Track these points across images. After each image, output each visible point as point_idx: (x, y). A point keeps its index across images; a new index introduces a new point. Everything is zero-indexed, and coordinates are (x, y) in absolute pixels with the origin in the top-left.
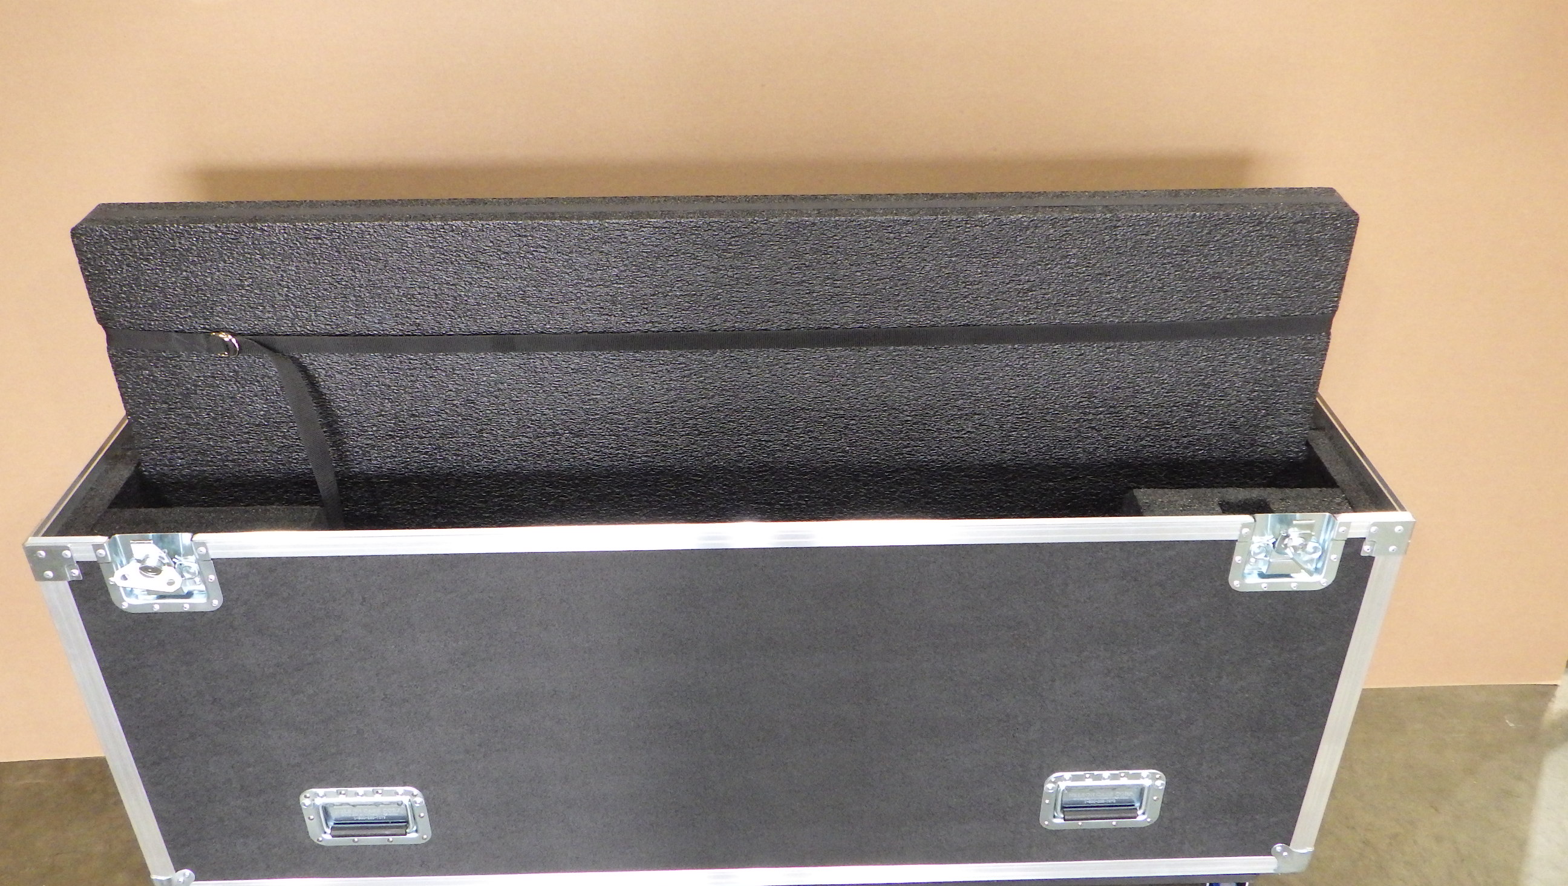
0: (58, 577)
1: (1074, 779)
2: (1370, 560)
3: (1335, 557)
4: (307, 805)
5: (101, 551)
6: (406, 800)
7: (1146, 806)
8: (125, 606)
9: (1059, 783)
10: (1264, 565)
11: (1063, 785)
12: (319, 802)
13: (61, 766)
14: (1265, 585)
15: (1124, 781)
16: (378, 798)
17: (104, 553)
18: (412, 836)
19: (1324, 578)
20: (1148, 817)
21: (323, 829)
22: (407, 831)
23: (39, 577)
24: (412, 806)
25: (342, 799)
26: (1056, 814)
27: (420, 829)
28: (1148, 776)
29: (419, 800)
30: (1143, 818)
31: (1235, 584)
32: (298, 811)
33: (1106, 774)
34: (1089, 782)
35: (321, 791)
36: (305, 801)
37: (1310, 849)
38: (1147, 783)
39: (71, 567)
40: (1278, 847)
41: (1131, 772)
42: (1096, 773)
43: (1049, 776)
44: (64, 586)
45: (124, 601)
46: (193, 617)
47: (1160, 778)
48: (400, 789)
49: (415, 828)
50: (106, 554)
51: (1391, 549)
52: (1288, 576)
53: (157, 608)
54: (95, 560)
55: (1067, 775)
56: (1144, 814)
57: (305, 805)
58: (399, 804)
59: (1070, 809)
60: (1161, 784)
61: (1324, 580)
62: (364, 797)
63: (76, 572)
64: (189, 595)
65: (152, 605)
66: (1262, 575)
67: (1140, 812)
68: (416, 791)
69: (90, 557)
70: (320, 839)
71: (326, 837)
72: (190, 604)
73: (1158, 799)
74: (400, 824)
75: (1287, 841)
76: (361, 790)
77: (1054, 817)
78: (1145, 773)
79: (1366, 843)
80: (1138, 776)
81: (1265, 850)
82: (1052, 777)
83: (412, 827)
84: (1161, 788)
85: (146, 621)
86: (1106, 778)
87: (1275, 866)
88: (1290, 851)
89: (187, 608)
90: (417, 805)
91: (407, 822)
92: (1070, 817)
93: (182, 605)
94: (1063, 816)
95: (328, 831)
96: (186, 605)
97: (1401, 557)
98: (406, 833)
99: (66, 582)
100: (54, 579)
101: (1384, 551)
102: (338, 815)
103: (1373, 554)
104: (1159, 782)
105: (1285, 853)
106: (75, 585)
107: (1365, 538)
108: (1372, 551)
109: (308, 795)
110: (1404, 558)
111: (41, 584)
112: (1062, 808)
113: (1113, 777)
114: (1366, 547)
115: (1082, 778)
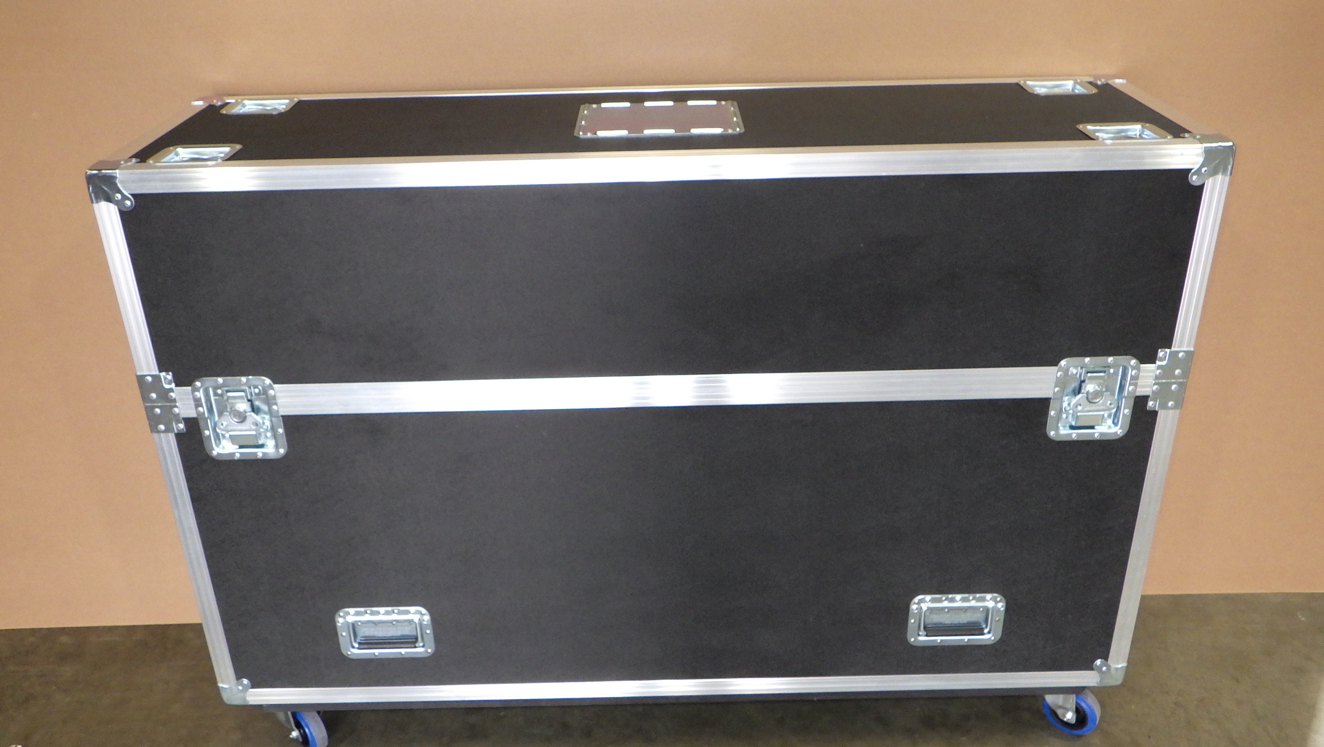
0: (167, 430)
1: (933, 601)
2: (1154, 414)
3: (1126, 411)
5: (200, 409)
6: (416, 618)
7: (991, 626)
8: (215, 453)
9: (922, 605)
10: (1073, 420)
11: (924, 607)
12: (351, 619)
14: (1075, 435)
15: (973, 603)
16: (394, 617)
17: (202, 411)
18: (419, 650)
19: (1120, 429)
20: (993, 636)
21: (352, 644)
22: (416, 645)
23: (154, 429)
24: (421, 624)
25: (367, 617)
26: (920, 633)
27: (426, 644)
28: (991, 599)
29: (427, 618)
30: (988, 637)
31: (1052, 434)
32: (332, 627)
33: (958, 597)
34: (946, 604)
35: (352, 611)
36: (340, 621)
37: (1125, 665)
38: (990, 604)
39: (178, 422)
40: (1098, 662)
41: (978, 595)
42: (950, 596)
43: (913, 598)
44: (172, 437)
45: (214, 450)
46: (266, 462)
47: (1000, 601)
48: (413, 609)
49: (421, 644)
50: (204, 411)
51: (1170, 404)
52: (1092, 427)
53: (238, 456)
54: (196, 417)
55: (928, 598)
56: (989, 632)
58: (410, 622)
59: (931, 630)
60: (1001, 606)
61: (1121, 431)
62: (384, 616)
63: (181, 426)
64: (262, 446)
65: (234, 454)
66: (1072, 428)
67: (986, 631)
68: (424, 611)
69: (192, 414)
70: (349, 653)
71: (355, 652)
72: (263, 453)
73: (999, 620)
74: (411, 641)
75: (1105, 657)
76: (382, 610)
77: (919, 635)
78: (989, 596)
80: (984, 600)
81: (1088, 665)
82: (916, 600)
83: (419, 643)
84: (1001, 609)
85: (231, 465)
86: (958, 600)
87: (1098, 680)
88: (1108, 666)
89: (260, 455)
90: (425, 623)
91: (417, 639)
92: (931, 634)
93: (256, 453)
94: (925, 633)
95: (356, 645)
96: (260, 453)
97: (1178, 411)
98: (415, 647)
99: (173, 434)
100: (164, 432)
101: (1164, 406)
102: (364, 632)
103: (1157, 409)
104: (1000, 605)
105: (1104, 669)
106: (179, 436)
107: (1149, 396)
108: (1155, 406)
109: (341, 614)
110: (1180, 412)
111: (155, 435)
112: (925, 628)
113: (963, 600)
114: (1150, 403)
115: (940, 601)
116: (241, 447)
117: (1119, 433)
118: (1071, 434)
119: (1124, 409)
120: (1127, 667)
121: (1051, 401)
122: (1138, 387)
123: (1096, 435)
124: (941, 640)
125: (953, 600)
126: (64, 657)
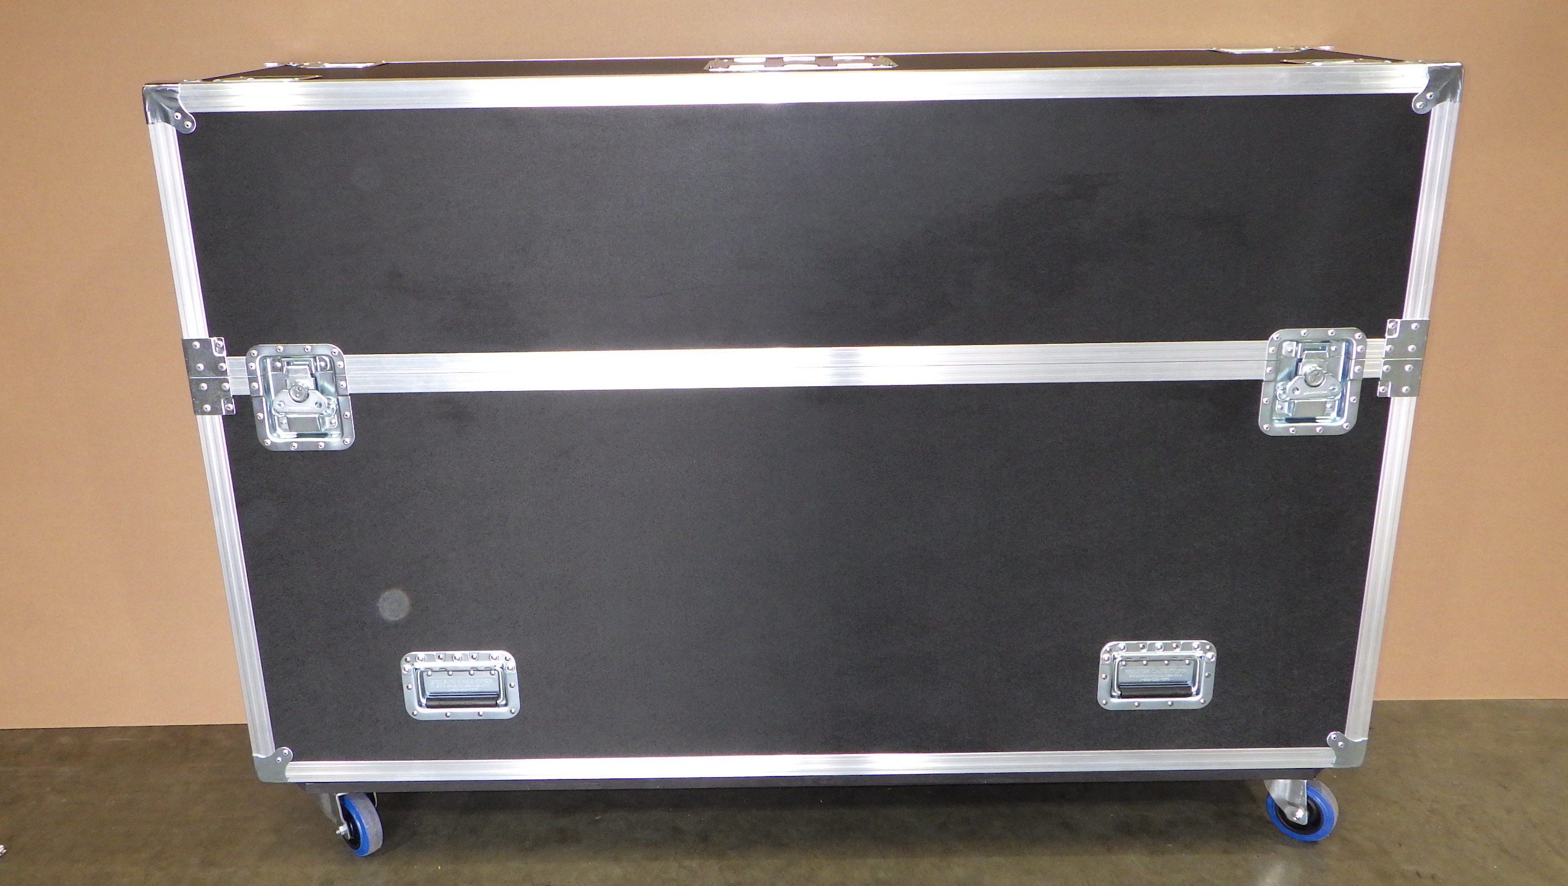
0: (215, 411)
1: (1128, 649)
2: (1386, 401)
3: (1352, 399)
4: (407, 670)
5: (255, 384)
6: (498, 665)
7: (1199, 682)
8: (268, 442)
9: (1115, 653)
10: (1290, 410)
11: (1119, 655)
12: (419, 666)
14: (1292, 429)
15: (1177, 652)
16: (472, 664)
17: (257, 387)
18: (502, 712)
19: (1346, 422)
20: (1202, 697)
21: (419, 700)
22: (498, 702)
23: (198, 410)
24: (504, 674)
25: (438, 664)
26: (1114, 694)
27: (510, 702)
28: (1198, 647)
29: (512, 663)
30: (1197, 700)
31: (1265, 427)
32: (397, 676)
33: (1159, 644)
34: (1144, 653)
35: (421, 654)
36: (406, 667)
37: (1366, 739)
38: (1198, 653)
39: (228, 401)
40: (1332, 735)
41: (1182, 642)
42: (1149, 642)
43: (1104, 645)
44: (218, 420)
45: (267, 438)
46: (329, 455)
47: (1209, 650)
48: (494, 653)
49: (504, 702)
50: (259, 388)
51: (1404, 389)
52: (1313, 420)
53: (295, 447)
54: (249, 394)
55: (1122, 644)
56: (1197, 693)
57: (405, 670)
58: (492, 672)
59: (1129, 690)
60: (1211, 655)
61: (1347, 424)
62: (460, 662)
63: (232, 407)
64: (324, 435)
65: (290, 444)
66: (1290, 420)
67: (1194, 690)
68: (509, 656)
69: (245, 391)
70: (415, 713)
71: (421, 711)
72: (325, 442)
73: (1210, 674)
74: (491, 699)
75: (1341, 727)
76: (458, 654)
77: (1112, 696)
78: (1196, 643)
80: (1189, 648)
81: (1320, 741)
82: (1107, 647)
83: (500, 701)
84: (1212, 660)
85: (285, 458)
86: (1158, 648)
87: (1334, 759)
88: (1346, 741)
89: (322, 446)
90: (509, 671)
91: (499, 694)
92: (1127, 694)
93: (317, 444)
94: (1120, 693)
95: (424, 701)
96: (321, 443)
97: (1414, 399)
98: (496, 705)
99: (221, 416)
100: (210, 413)
101: (1397, 392)
102: (437, 685)
103: (1389, 396)
104: (1209, 655)
105: (1340, 744)
106: (227, 420)
107: (1379, 378)
108: (1387, 392)
109: (408, 659)
110: (1417, 399)
111: (199, 417)
112: (1118, 686)
113: (1165, 648)
114: (1380, 389)
115: (1139, 649)
116: (299, 436)
117: (1345, 427)
118: (1288, 428)
119: (1350, 397)
120: (1368, 740)
121: (1263, 383)
122: (1365, 366)
123: (1318, 429)
124: (1139, 704)
125: (1152, 648)
126: (62, 758)
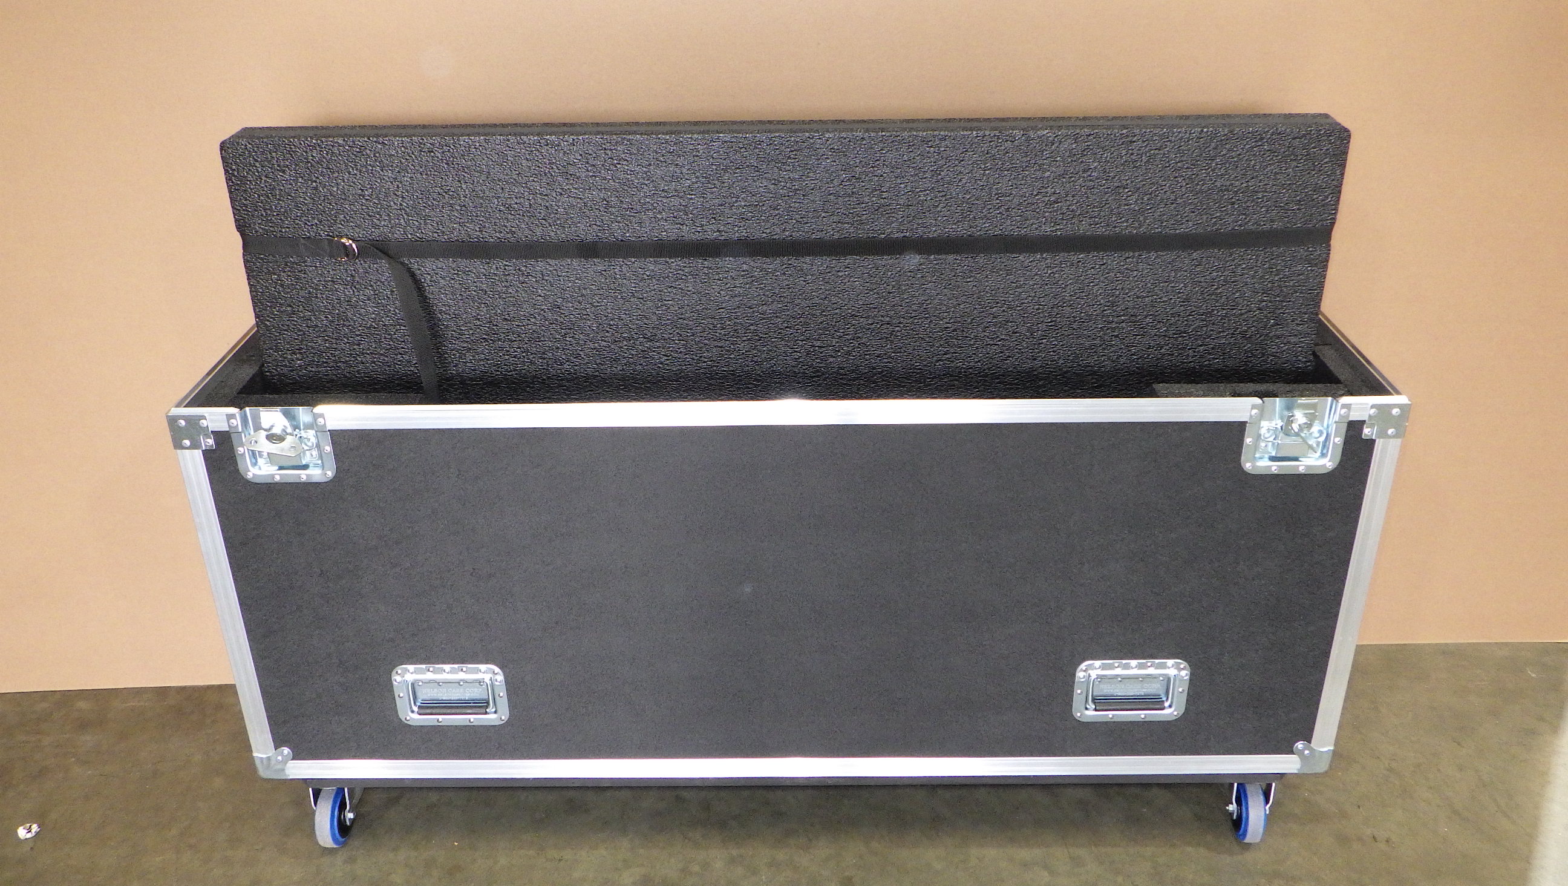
0: (195, 446)
1: (1103, 667)
2: (1372, 442)
3: (1336, 441)
4: (398, 681)
5: (233, 421)
6: (487, 678)
7: (1172, 698)
8: (250, 476)
9: (1090, 672)
10: (1274, 450)
11: (1093, 674)
12: (410, 678)
13: (162, 692)
14: (1275, 468)
15: (1151, 671)
16: (461, 676)
17: (235, 424)
18: (490, 717)
19: (1329, 461)
20: (1175, 710)
21: (411, 707)
22: (487, 710)
23: (178, 445)
24: (492, 685)
25: (429, 676)
26: (1088, 707)
27: (499, 710)
28: (1173, 666)
29: (500, 678)
30: (1170, 712)
31: (1248, 466)
32: (388, 687)
33: (1134, 663)
34: (1119, 671)
35: (411, 668)
36: (397, 679)
37: (1332, 748)
38: (1172, 672)
39: (207, 436)
40: (1300, 745)
41: (1157, 661)
42: (1124, 661)
43: (1079, 664)
44: (198, 454)
45: (249, 471)
46: (311, 487)
47: (1184, 668)
48: (483, 667)
49: (494, 710)
50: (237, 425)
51: (1390, 431)
52: (1296, 459)
53: (277, 478)
54: (228, 429)
55: (1098, 663)
56: (1170, 706)
57: (396, 681)
58: (480, 682)
59: (1102, 702)
60: (1185, 674)
61: (1330, 463)
62: (449, 675)
63: (211, 441)
64: (305, 467)
65: (273, 476)
66: (1273, 459)
67: (1167, 704)
68: (497, 670)
69: (224, 427)
70: (408, 718)
71: (413, 717)
72: (307, 475)
73: (1183, 690)
74: (480, 706)
75: (1308, 739)
76: (447, 667)
77: (1087, 709)
78: (1170, 662)
79: (1390, 770)
80: (1163, 666)
81: (1287, 749)
82: (1083, 666)
83: (491, 709)
84: (1185, 678)
85: (269, 490)
86: (1133, 667)
87: (1298, 766)
88: (1312, 750)
89: (304, 478)
90: (497, 683)
91: (488, 703)
92: (1101, 708)
93: (299, 476)
94: (1094, 707)
95: (416, 709)
96: (303, 475)
97: (1399, 440)
98: (486, 713)
99: (200, 451)
100: (190, 448)
101: (1383, 434)
102: (425, 694)
103: (1374, 438)
104: (1183, 673)
105: (1307, 752)
106: (207, 454)
107: (1365, 421)
108: (1372, 434)
109: (399, 672)
110: (1402, 441)
111: (179, 451)
112: (1094, 700)
113: (1140, 666)
114: (1366, 431)
115: (1111, 667)
116: (281, 468)
117: (1327, 466)
118: (1270, 467)
119: (1334, 438)
120: (1334, 751)
121: (1247, 425)
122: (1351, 410)
123: (1302, 468)
124: (1113, 715)
125: (1127, 667)
126: (82, 724)
